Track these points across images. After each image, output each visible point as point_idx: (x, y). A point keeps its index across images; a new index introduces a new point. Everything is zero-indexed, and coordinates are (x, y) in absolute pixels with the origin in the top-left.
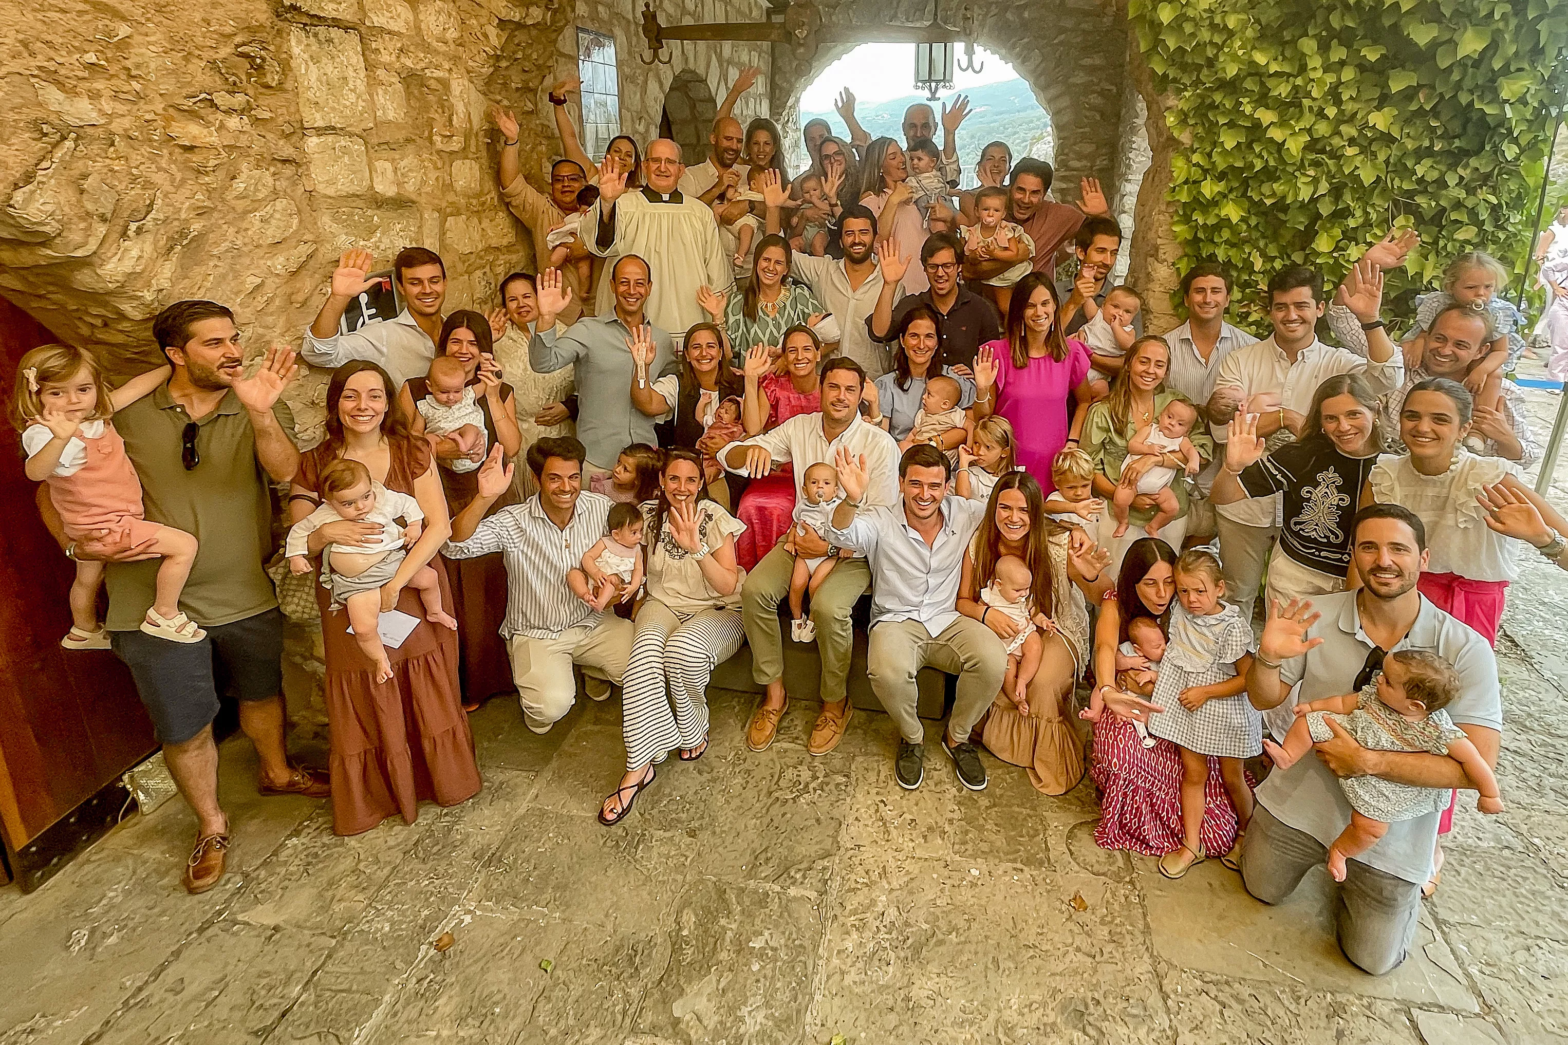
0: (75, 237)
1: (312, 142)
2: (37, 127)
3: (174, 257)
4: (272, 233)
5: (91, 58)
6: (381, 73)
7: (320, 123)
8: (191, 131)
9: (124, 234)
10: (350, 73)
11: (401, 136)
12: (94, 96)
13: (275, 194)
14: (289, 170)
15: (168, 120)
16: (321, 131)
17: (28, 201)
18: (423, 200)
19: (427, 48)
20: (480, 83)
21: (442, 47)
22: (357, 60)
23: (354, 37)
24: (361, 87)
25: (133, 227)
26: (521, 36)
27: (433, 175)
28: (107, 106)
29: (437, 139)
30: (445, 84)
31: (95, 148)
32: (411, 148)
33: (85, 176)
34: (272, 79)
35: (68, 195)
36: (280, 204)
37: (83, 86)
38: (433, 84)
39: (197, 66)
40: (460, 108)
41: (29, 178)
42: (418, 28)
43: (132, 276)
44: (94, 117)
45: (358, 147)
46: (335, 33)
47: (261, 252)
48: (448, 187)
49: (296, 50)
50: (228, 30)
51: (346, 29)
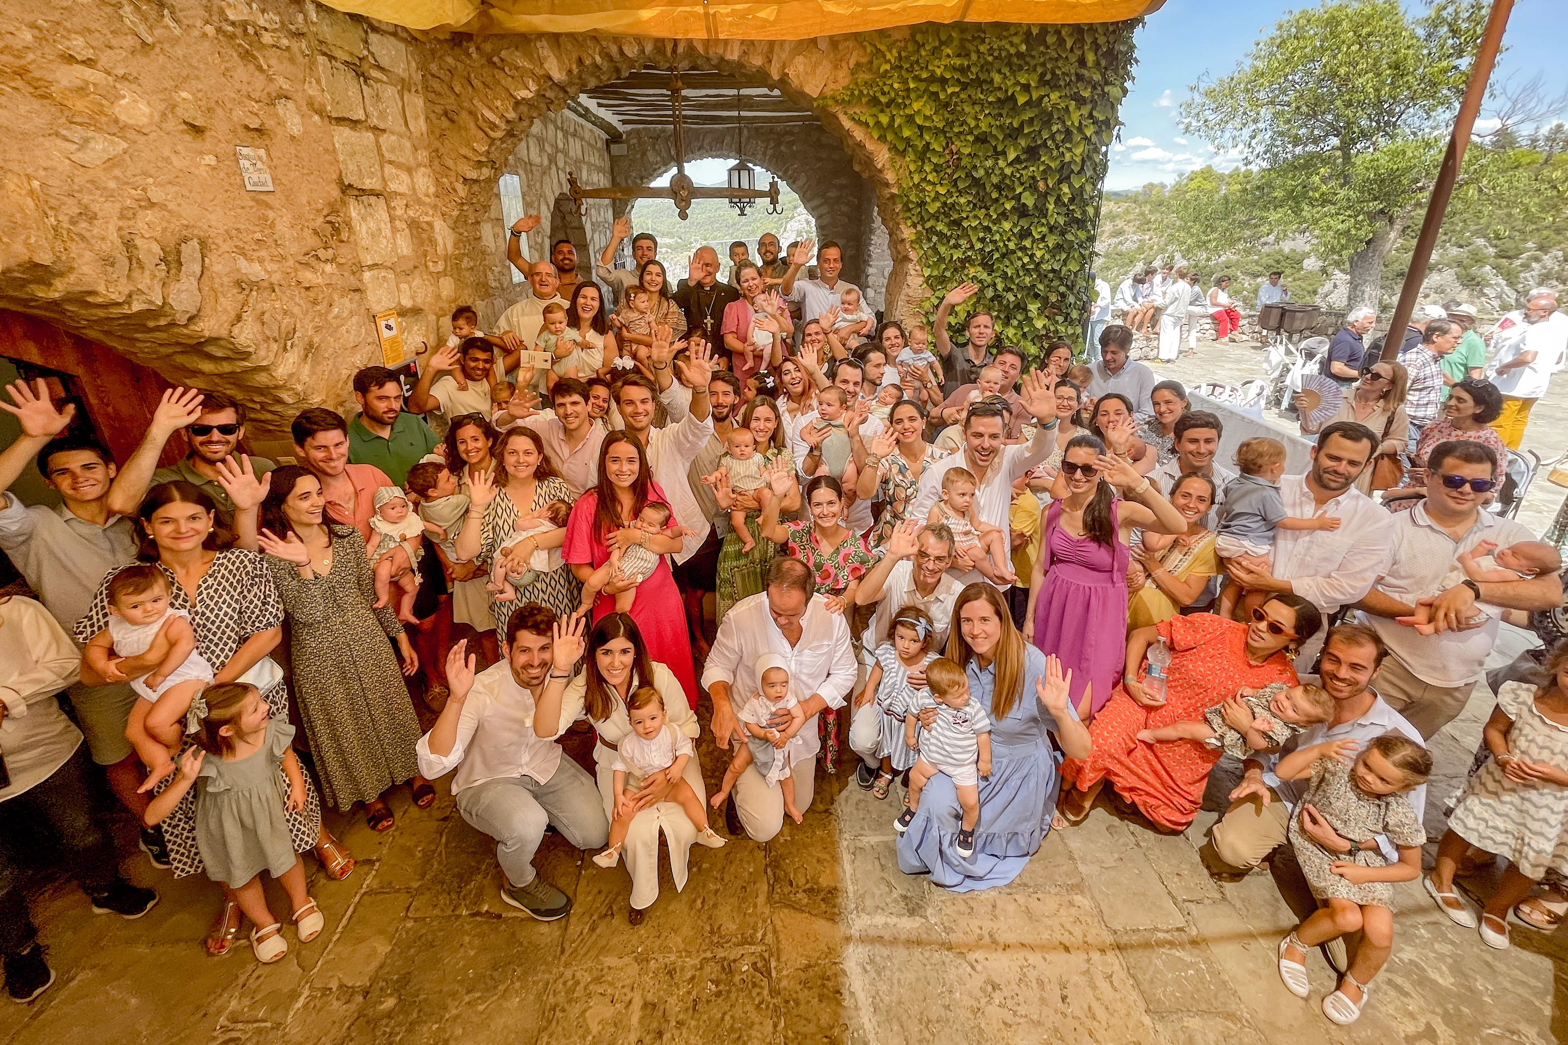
0: (262, 353)
1: (367, 275)
2: (238, 283)
3: (309, 360)
4: (352, 339)
5: (258, 236)
6: (397, 223)
7: (370, 263)
8: (307, 276)
9: (285, 349)
10: (383, 225)
11: (411, 265)
12: (261, 261)
13: (352, 314)
14: (357, 296)
15: (296, 270)
16: (371, 267)
17: (241, 332)
18: (426, 308)
19: (419, 202)
20: (450, 222)
21: (427, 200)
22: (385, 216)
23: (382, 200)
24: (389, 234)
25: (289, 343)
26: (475, 188)
27: (431, 289)
28: (270, 266)
29: (430, 264)
30: (430, 224)
31: (265, 294)
32: (417, 272)
33: (263, 313)
34: (344, 236)
35: (257, 327)
36: (354, 319)
37: (256, 254)
38: (425, 226)
39: (307, 233)
40: (440, 241)
41: (239, 318)
42: (414, 189)
43: (291, 375)
44: (263, 275)
45: (391, 276)
46: (373, 199)
47: (348, 352)
48: (438, 297)
49: (354, 214)
50: (320, 206)
51: (378, 195)
